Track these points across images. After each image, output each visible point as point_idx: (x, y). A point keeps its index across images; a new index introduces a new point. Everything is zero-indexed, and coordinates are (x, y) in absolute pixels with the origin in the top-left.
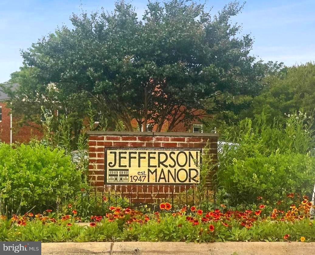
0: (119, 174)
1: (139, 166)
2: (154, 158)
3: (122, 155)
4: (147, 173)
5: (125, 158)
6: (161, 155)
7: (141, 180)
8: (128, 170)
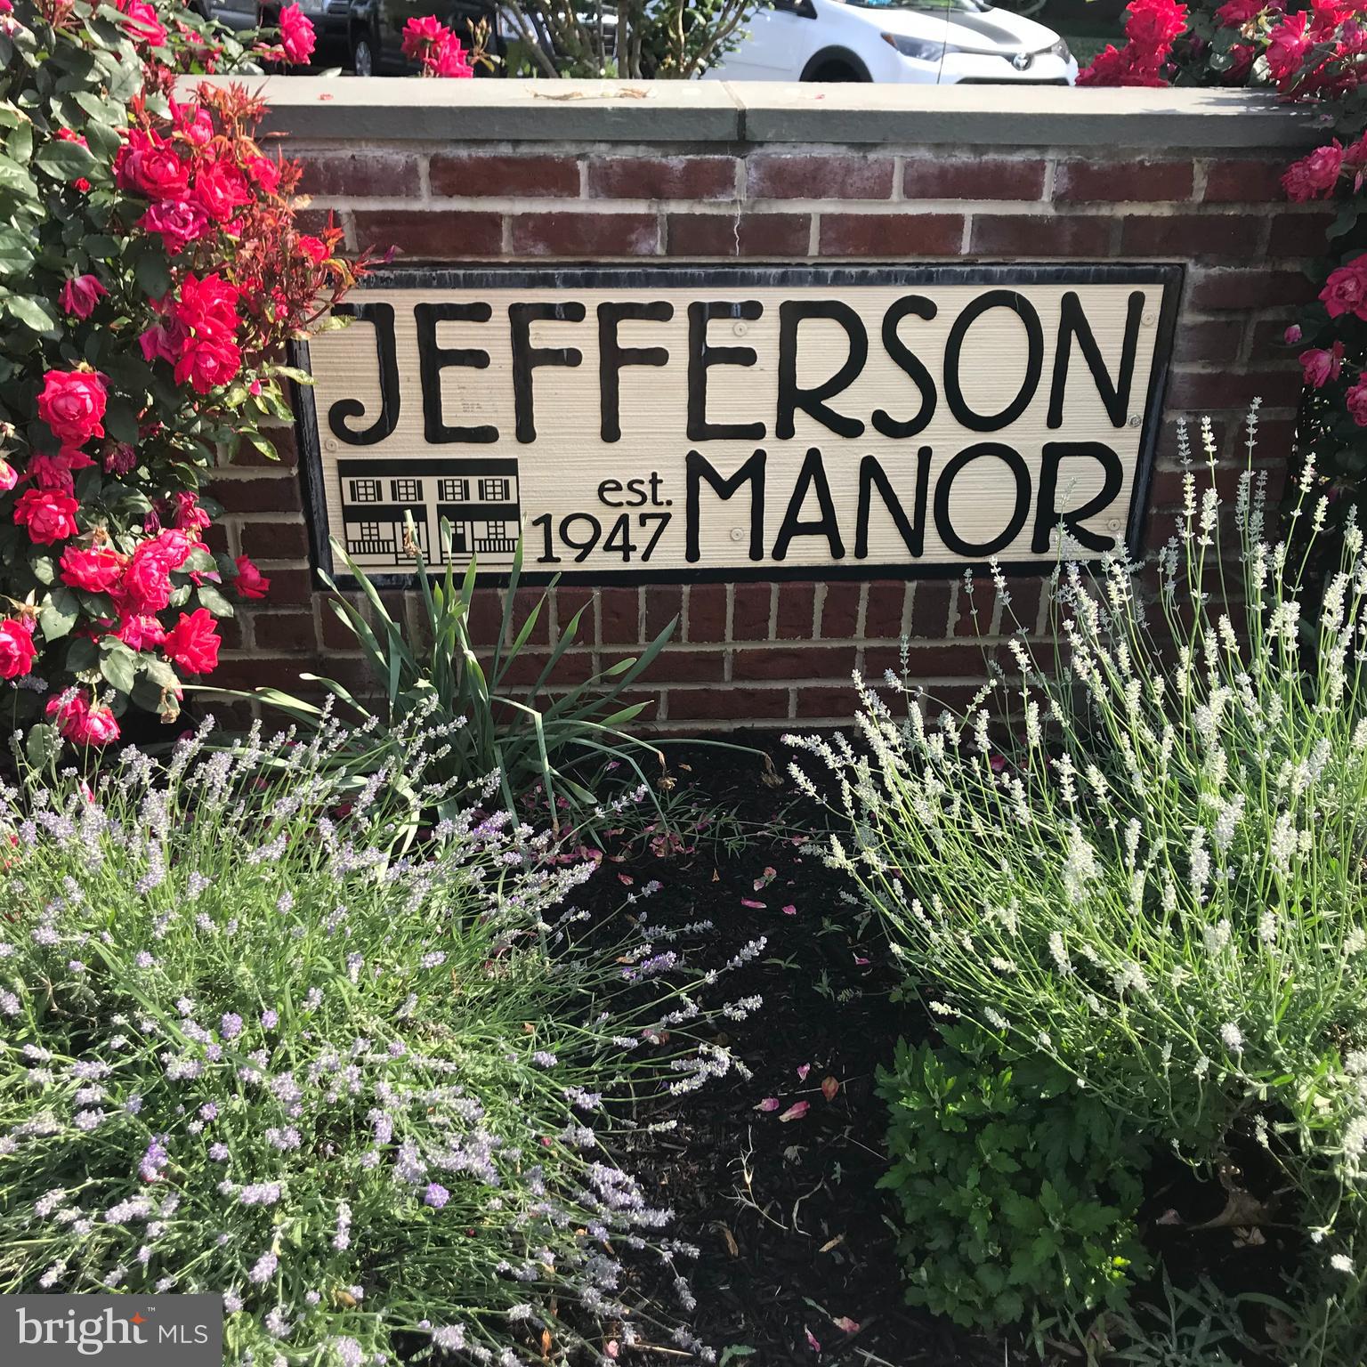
0: (431, 500)
1: (610, 431)
2: (745, 357)
3: (450, 335)
4: (674, 489)
5: (478, 359)
6: (808, 330)
7: (627, 549)
8: (510, 467)
